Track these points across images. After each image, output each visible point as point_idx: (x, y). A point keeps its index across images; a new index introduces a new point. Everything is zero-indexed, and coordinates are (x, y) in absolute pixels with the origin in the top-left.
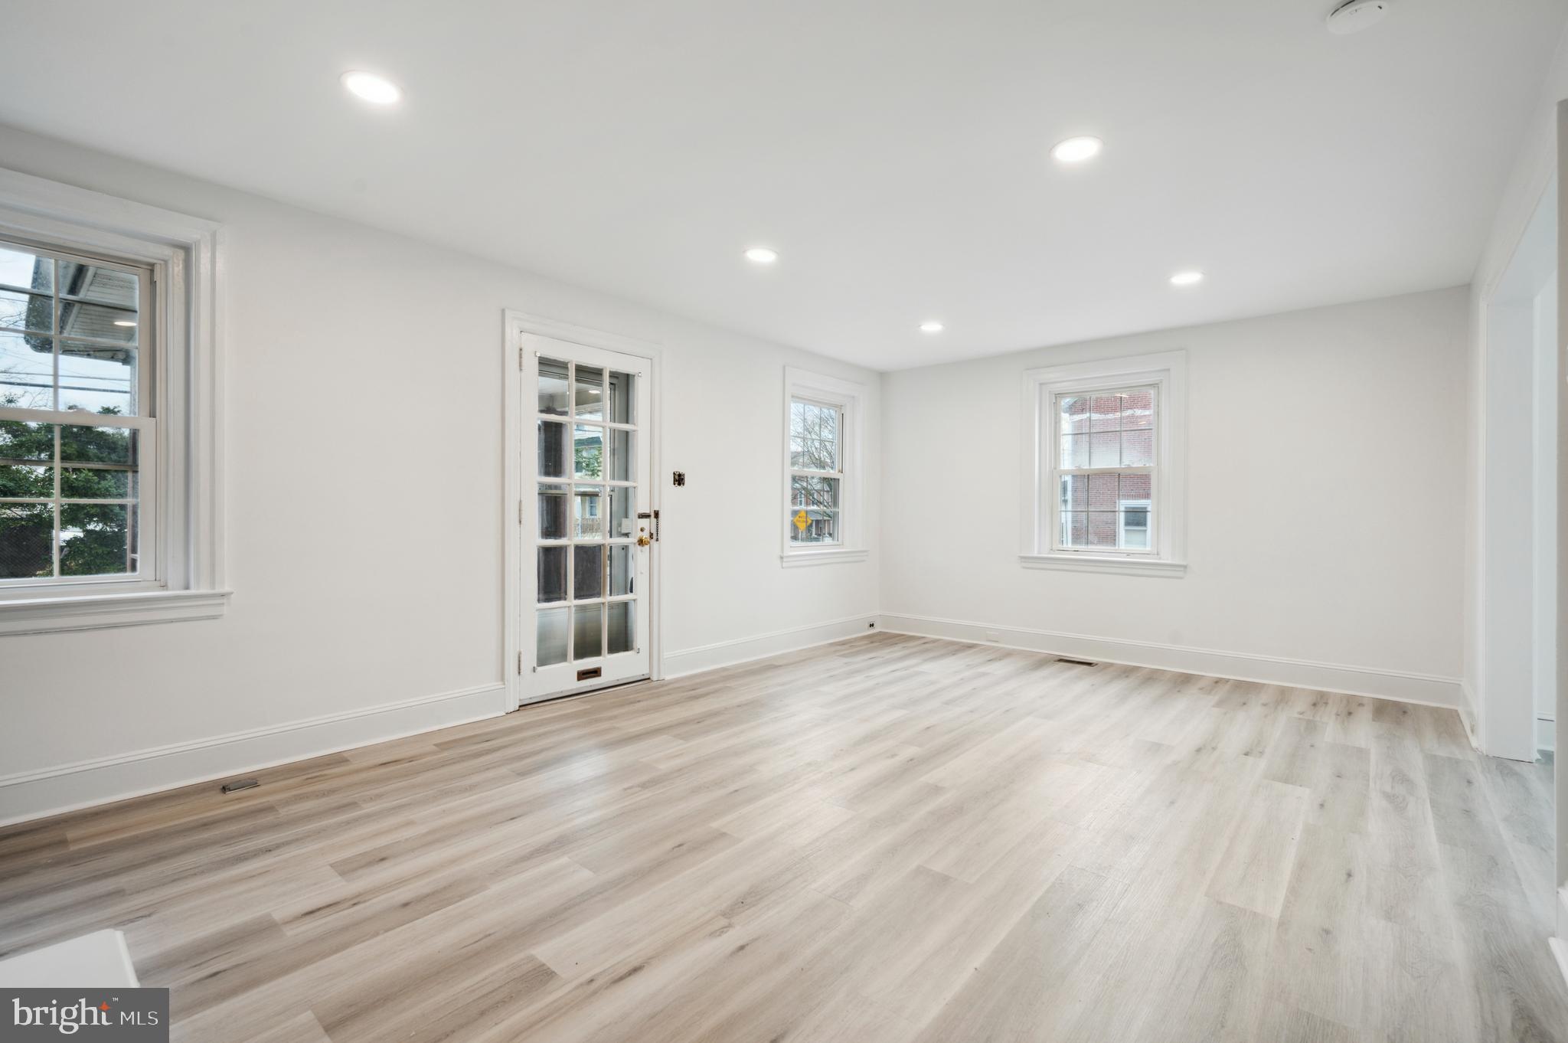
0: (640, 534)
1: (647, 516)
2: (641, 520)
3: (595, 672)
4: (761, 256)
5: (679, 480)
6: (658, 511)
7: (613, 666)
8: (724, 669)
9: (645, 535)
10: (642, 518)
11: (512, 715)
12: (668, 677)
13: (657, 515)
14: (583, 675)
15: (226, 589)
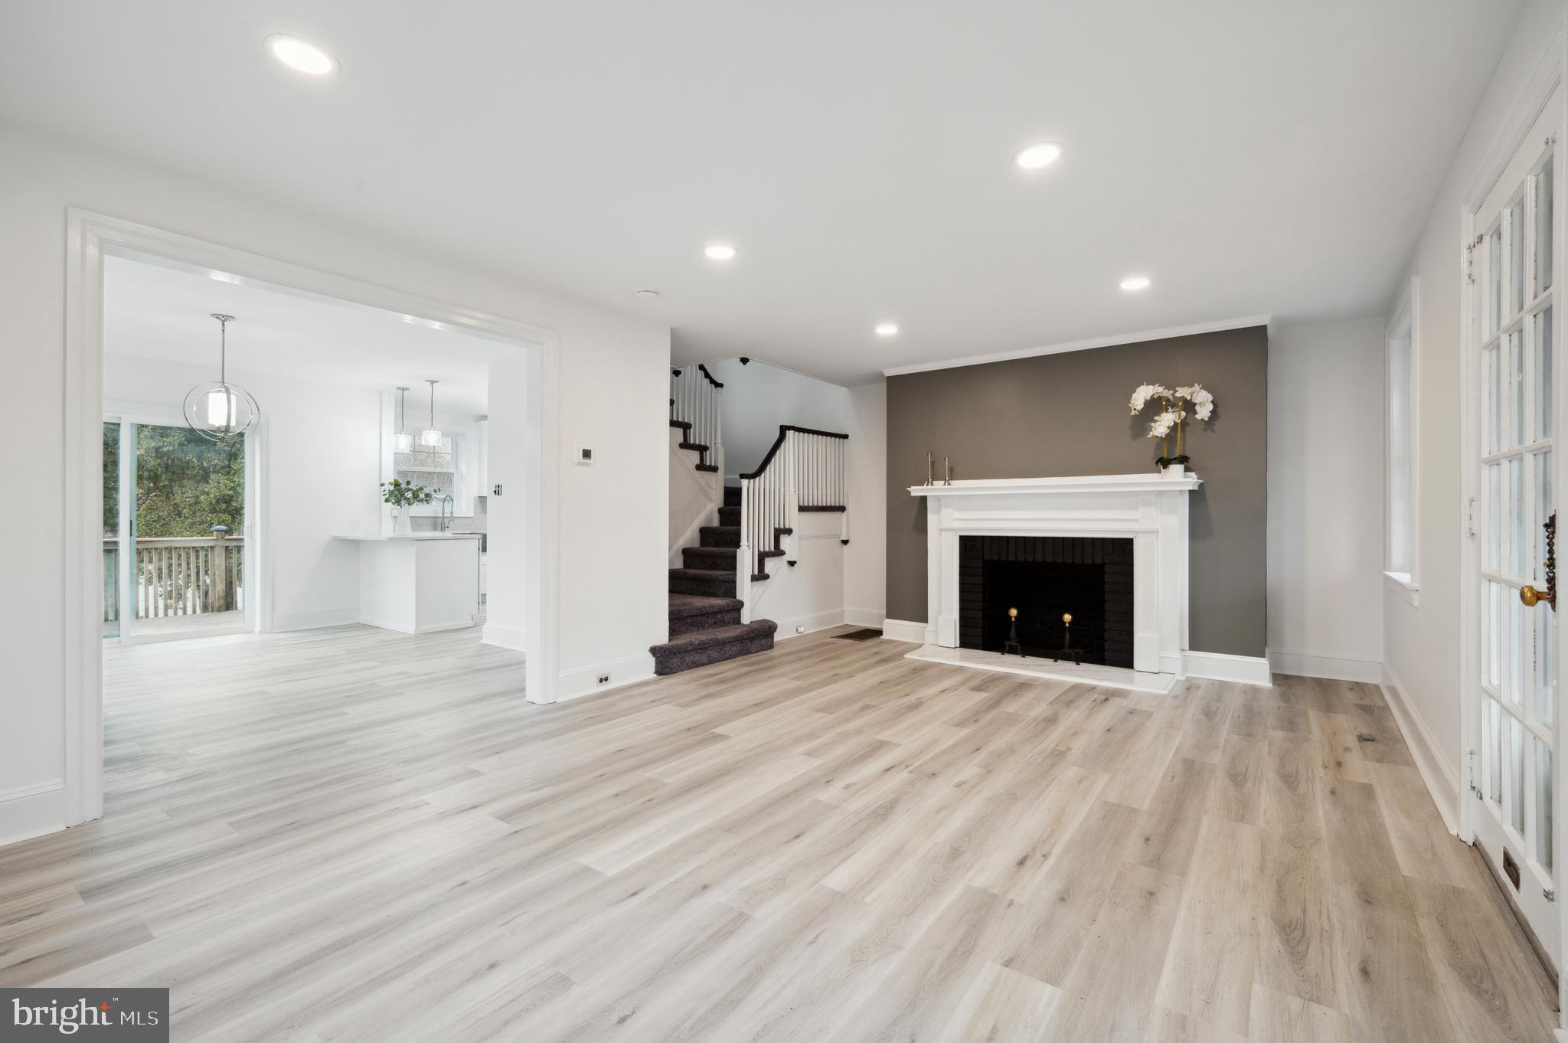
3: (1515, 875)
14: (1507, 862)
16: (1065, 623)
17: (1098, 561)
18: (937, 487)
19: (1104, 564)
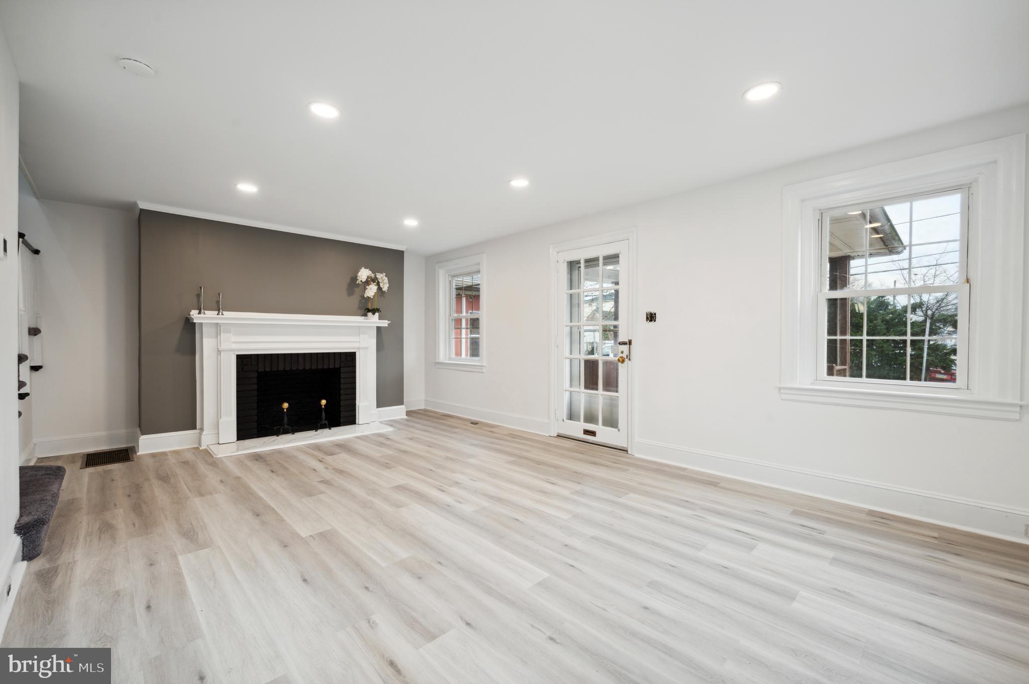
0: (621, 355)
1: (624, 343)
2: (621, 346)
3: (593, 433)
4: (520, 183)
5: (651, 317)
6: (631, 340)
7: (604, 434)
8: (685, 469)
9: (624, 355)
10: (621, 345)
11: (552, 438)
12: (637, 455)
13: (630, 342)
14: (587, 432)
15: (484, 364)
16: (322, 406)
17: (337, 366)
18: (209, 316)
19: (340, 367)
